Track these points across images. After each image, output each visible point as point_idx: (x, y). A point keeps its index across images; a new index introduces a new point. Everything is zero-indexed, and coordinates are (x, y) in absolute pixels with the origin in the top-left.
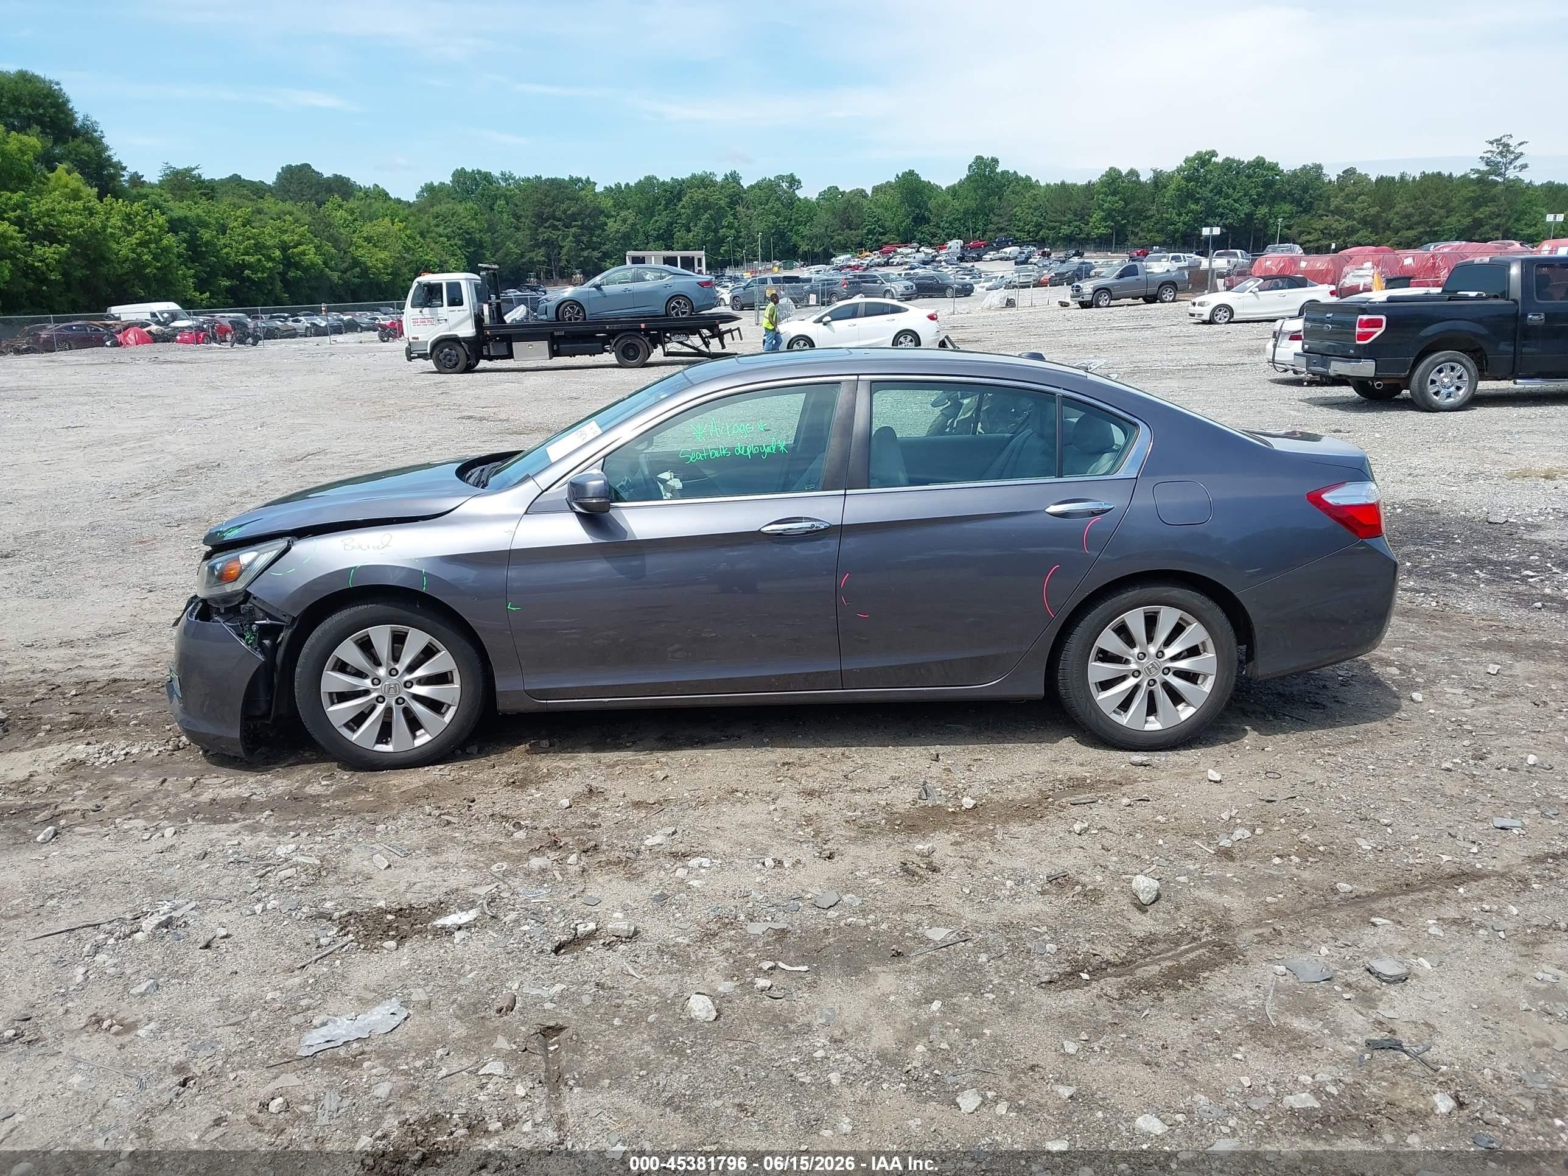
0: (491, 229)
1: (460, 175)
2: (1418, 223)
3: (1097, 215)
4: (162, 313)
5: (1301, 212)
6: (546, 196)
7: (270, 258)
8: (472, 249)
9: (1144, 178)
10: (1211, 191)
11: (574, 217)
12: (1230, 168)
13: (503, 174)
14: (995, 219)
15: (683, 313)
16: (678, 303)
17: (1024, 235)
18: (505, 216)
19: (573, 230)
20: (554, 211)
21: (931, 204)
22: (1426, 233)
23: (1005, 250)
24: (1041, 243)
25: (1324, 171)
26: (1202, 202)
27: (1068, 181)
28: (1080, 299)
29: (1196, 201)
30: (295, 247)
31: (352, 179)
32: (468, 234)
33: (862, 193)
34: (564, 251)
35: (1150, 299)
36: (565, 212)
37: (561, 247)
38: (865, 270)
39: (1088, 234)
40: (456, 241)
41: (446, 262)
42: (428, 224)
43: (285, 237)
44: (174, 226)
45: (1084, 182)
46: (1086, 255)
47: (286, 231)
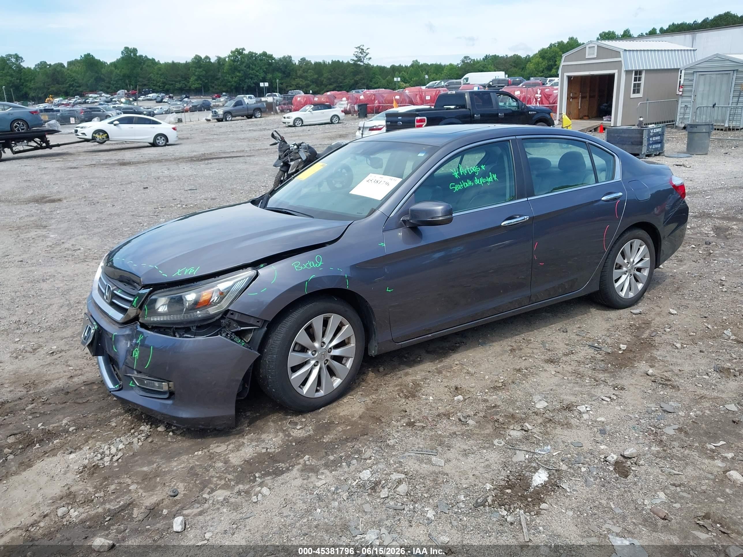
2: (334, 82)
3: (193, 79)
5: (286, 77)
9: (213, 61)
10: (245, 67)
12: (252, 56)
14: (140, 79)
17: (157, 88)
21: (103, 71)
22: (338, 87)
23: (149, 95)
24: (167, 92)
25: (293, 59)
26: (242, 72)
27: (176, 61)
28: (217, 117)
29: (239, 71)
33: (61, 65)
35: (250, 117)
38: (73, 106)
39: (190, 87)
45: (184, 62)
46: (191, 97)
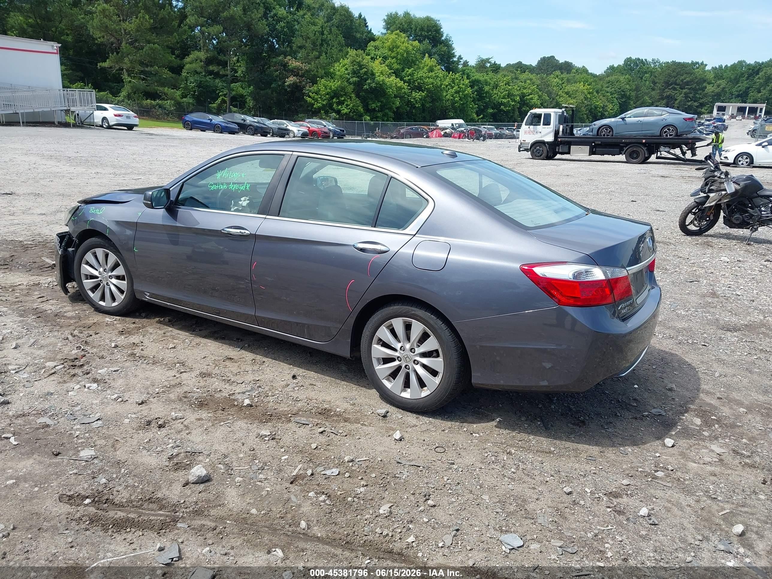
0: (637, 89)
1: (628, 61)
4: (456, 124)
6: (674, 71)
7: (514, 100)
8: (624, 100)
11: (687, 83)
13: (653, 60)
15: (670, 135)
16: (669, 129)
18: (648, 82)
19: (684, 91)
20: (676, 80)
30: (528, 96)
31: (574, 63)
32: (623, 91)
34: (677, 102)
36: (682, 81)
37: (676, 100)
40: (616, 95)
41: (607, 106)
42: (602, 86)
43: (525, 91)
44: (473, 84)
47: (526, 88)
